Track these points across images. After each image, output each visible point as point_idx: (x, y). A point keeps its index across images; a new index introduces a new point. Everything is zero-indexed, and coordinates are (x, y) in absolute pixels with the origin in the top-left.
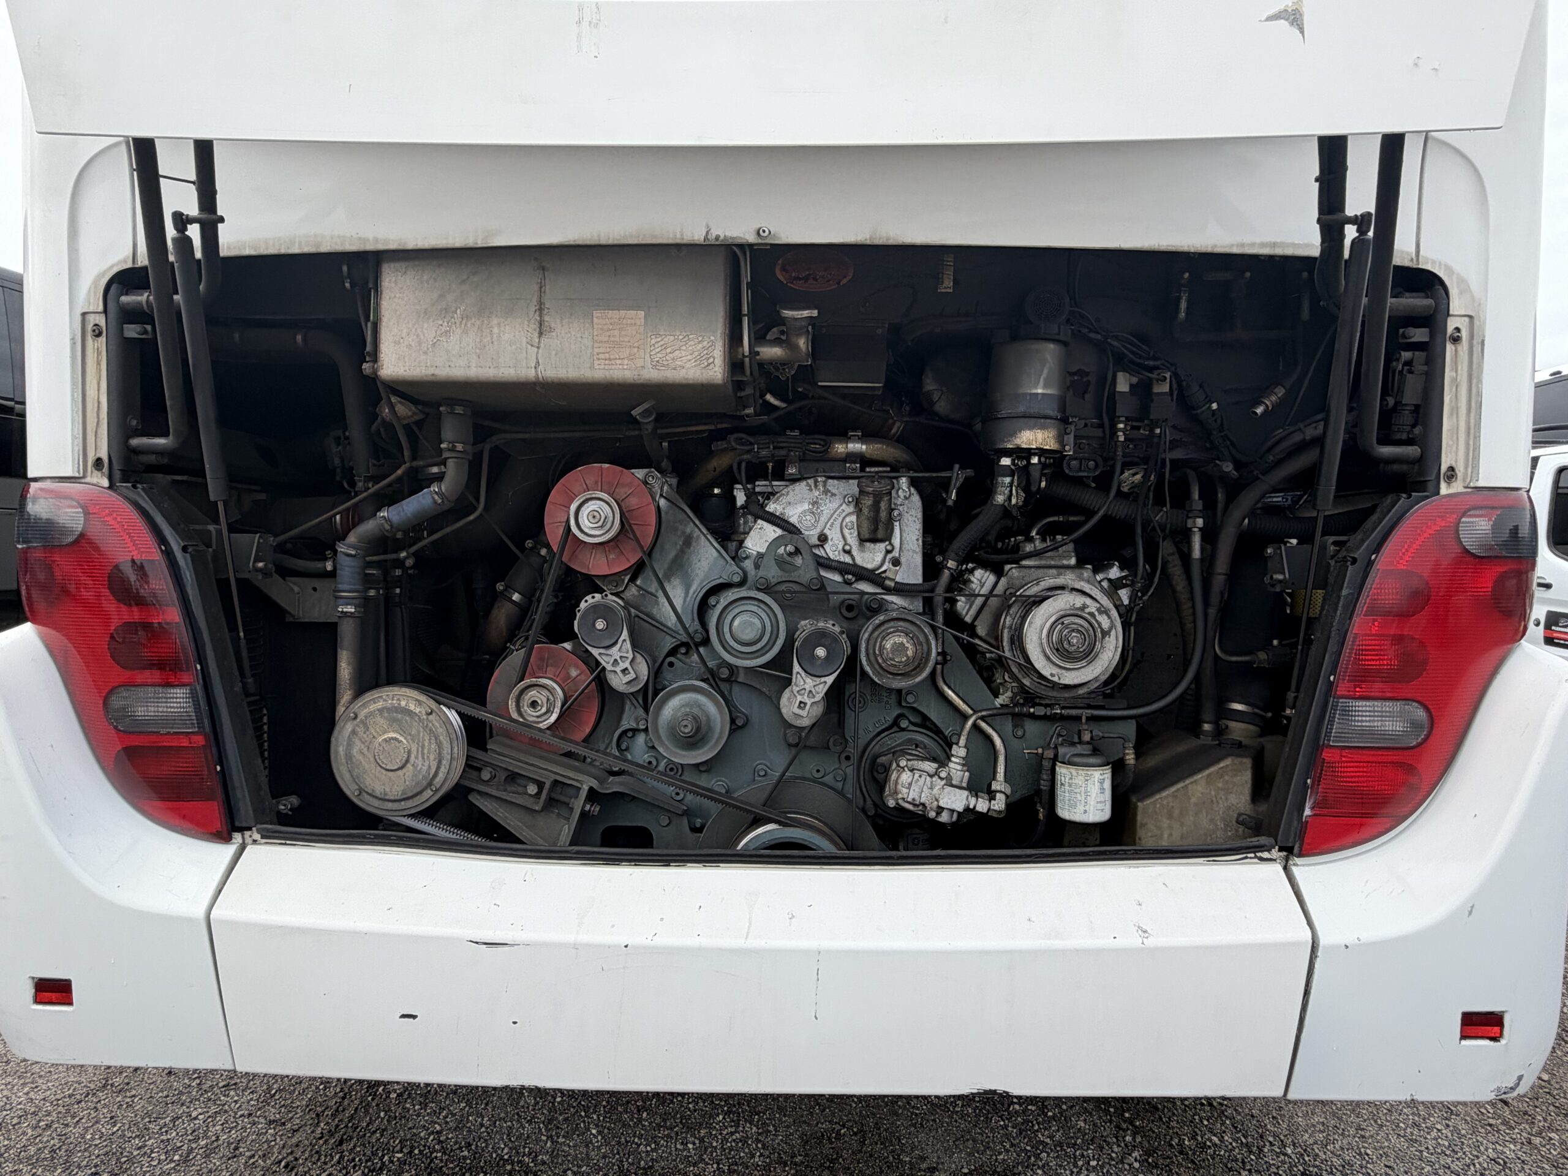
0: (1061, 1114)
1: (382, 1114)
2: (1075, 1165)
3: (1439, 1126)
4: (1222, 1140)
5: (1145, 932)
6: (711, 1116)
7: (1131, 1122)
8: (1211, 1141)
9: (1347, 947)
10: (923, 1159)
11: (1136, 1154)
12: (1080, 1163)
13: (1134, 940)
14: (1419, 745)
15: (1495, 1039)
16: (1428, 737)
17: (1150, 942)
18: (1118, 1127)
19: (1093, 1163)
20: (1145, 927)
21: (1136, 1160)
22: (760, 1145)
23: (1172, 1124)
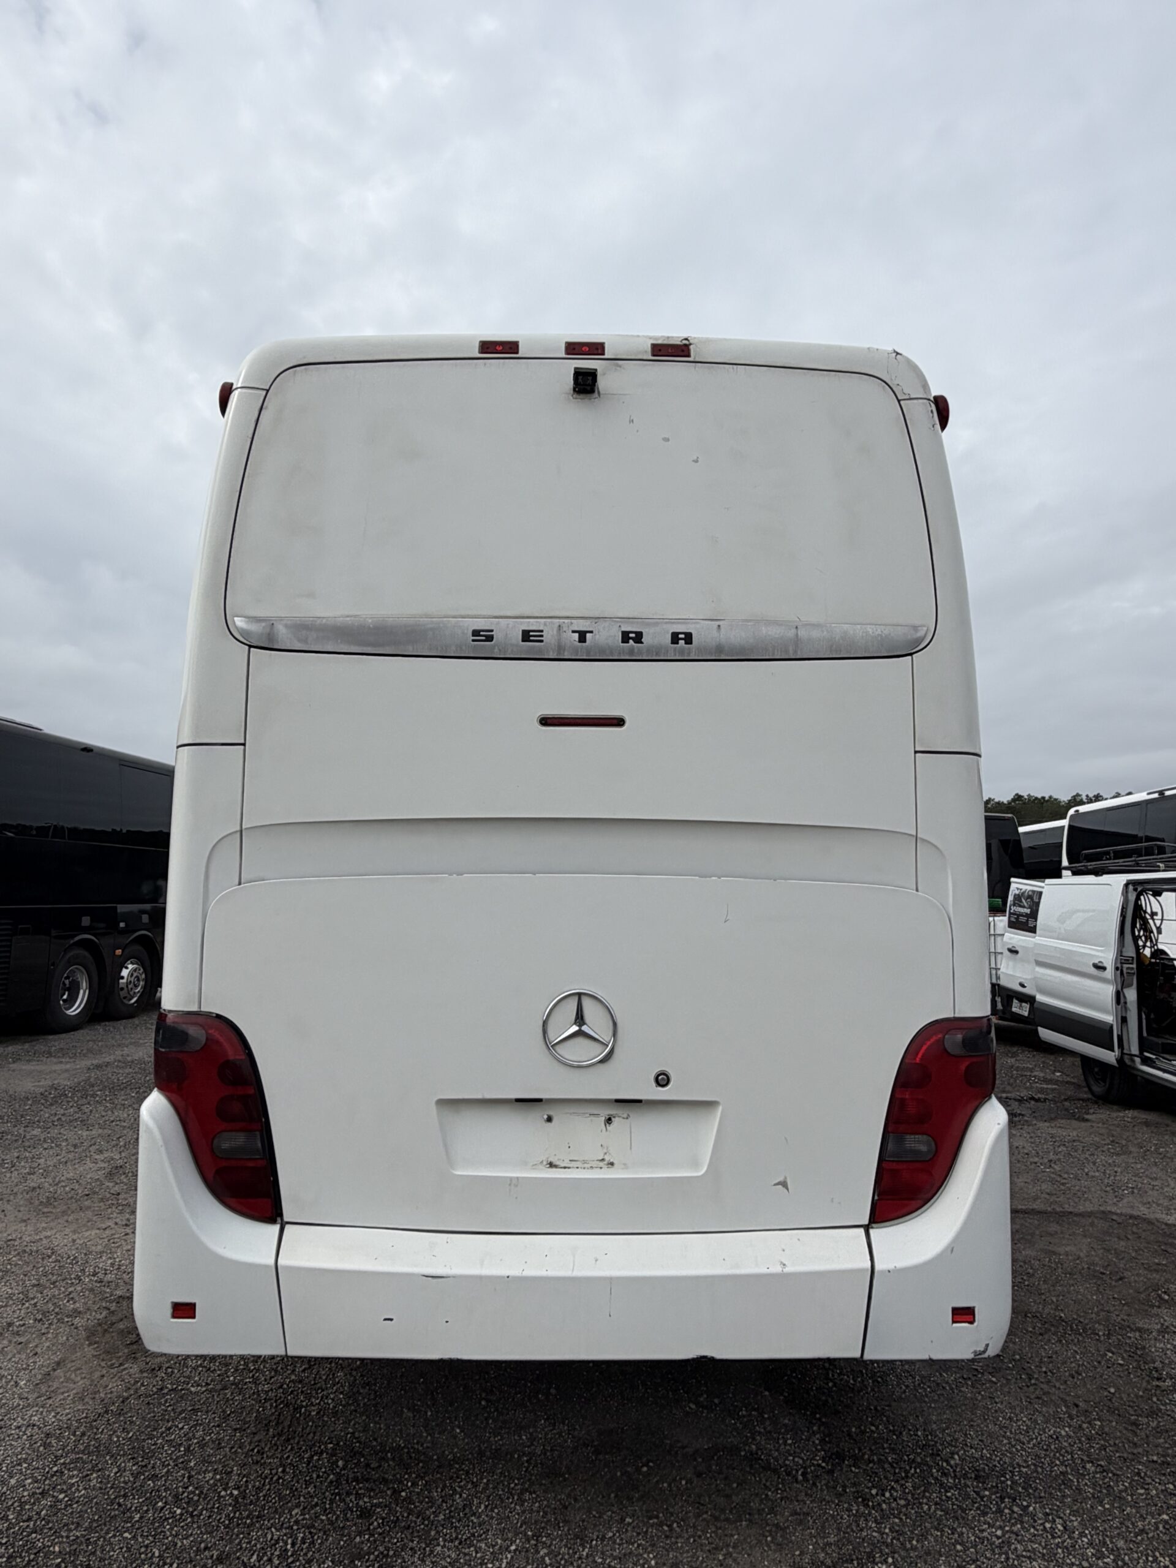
0: (774, 1416)
1: (310, 1424)
2: (778, 1443)
3: (1024, 1419)
4: (877, 1428)
5: (784, 1265)
6: (536, 1421)
7: (820, 1419)
8: (870, 1429)
9: (889, 1271)
10: (678, 1441)
11: (818, 1436)
12: (781, 1442)
13: (778, 1269)
14: (931, 1159)
15: (972, 1322)
16: (934, 1155)
17: (787, 1270)
18: (811, 1422)
19: (789, 1442)
20: (784, 1263)
21: (818, 1439)
22: (570, 1436)
23: (847, 1420)
